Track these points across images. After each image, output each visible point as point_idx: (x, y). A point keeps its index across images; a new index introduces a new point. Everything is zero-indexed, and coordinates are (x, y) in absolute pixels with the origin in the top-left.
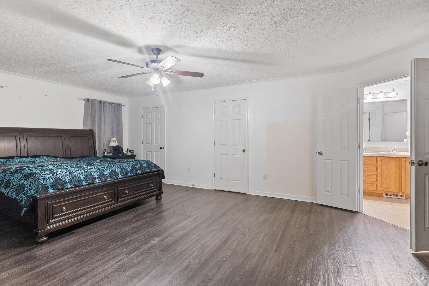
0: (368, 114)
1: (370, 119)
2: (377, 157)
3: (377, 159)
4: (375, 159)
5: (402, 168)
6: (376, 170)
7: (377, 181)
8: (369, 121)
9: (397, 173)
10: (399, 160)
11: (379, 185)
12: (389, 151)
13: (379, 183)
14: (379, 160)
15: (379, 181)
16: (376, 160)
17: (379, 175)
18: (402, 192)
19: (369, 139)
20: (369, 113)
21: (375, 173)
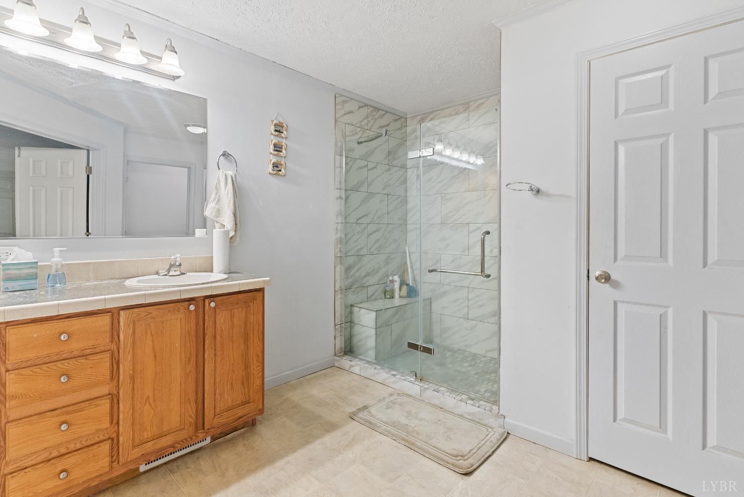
0: (85, 152)
1: (89, 170)
2: (113, 313)
3: (116, 322)
4: (106, 319)
5: (206, 338)
6: (107, 373)
7: (115, 421)
8: (88, 176)
9: (189, 360)
10: (197, 307)
11: (121, 439)
12: (157, 273)
13: (121, 428)
14: (122, 324)
15: (121, 422)
16: (108, 328)
17: (121, 393)
18: (203, 428)
19: (88, 230)
20: (88, 151)
21: (105, 390)
